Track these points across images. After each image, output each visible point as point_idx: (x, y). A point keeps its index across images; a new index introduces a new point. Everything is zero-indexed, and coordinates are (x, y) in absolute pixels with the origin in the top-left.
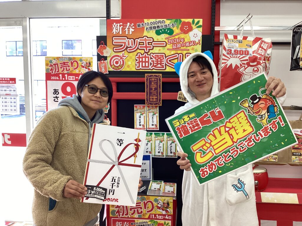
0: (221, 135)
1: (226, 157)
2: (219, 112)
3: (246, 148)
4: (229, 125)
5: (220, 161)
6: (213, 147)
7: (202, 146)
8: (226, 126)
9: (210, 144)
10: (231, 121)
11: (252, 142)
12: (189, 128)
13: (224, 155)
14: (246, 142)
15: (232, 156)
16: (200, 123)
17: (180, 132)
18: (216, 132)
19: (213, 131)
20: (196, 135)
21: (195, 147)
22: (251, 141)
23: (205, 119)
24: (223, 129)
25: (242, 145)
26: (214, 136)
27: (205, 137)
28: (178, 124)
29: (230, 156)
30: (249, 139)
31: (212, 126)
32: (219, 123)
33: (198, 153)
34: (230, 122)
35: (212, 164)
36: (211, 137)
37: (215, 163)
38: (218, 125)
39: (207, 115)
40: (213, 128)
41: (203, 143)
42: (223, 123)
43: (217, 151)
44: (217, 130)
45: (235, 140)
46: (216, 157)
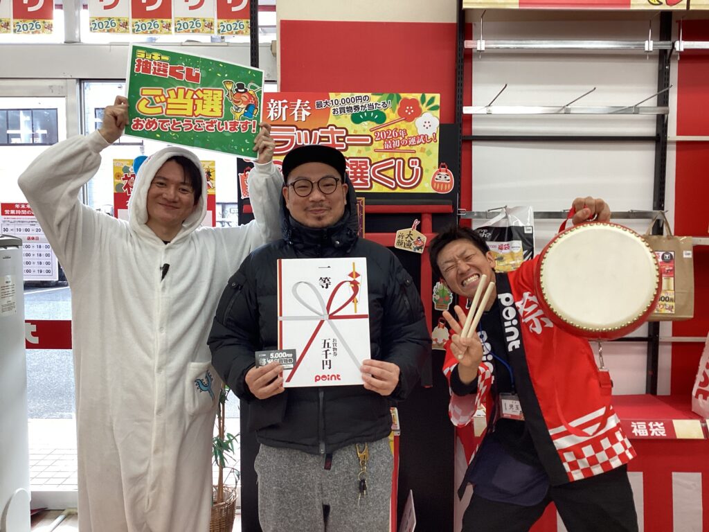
0: (184, 98)
1: (175, 124)
2: (197, 74)
3: (202, 129)
4: (199, 93)
5: (165, 124)
6: (167, 104)
7: (155, 96)
8: (197, 93)
9: (166, 99)
10: (205, 91)
11: (213, 128)
12: (152, 68)
13: (174, 121)
14: (207, 123)
15: (183, 128)
16: (168, 71)
17: (139, 66)
18: (181, 92)
19: (178, 88)
20: (156, 80)
21: (146, 92)
22: (212, 126)
23: (177, 71)
24: (190, 93)
25: (200, 123)
26: (177, 94)
27: (165, 88)
28: (143, 56)
29: (181, 126)
30: (212, 123)
31: (181, 83)
32: (190, 84)
33: (145, 100)
34: (202, 91)
35: (154, 122)
36: (172, 94)
37: (158, 123)
38: (188, 86)
39: (182, 68)
40: (180, 85)
41: (159, 92)
42: (194, 88)
43: (169, 112)
44: (183, 90)
45: (197, 113)
46: (163, 117)
